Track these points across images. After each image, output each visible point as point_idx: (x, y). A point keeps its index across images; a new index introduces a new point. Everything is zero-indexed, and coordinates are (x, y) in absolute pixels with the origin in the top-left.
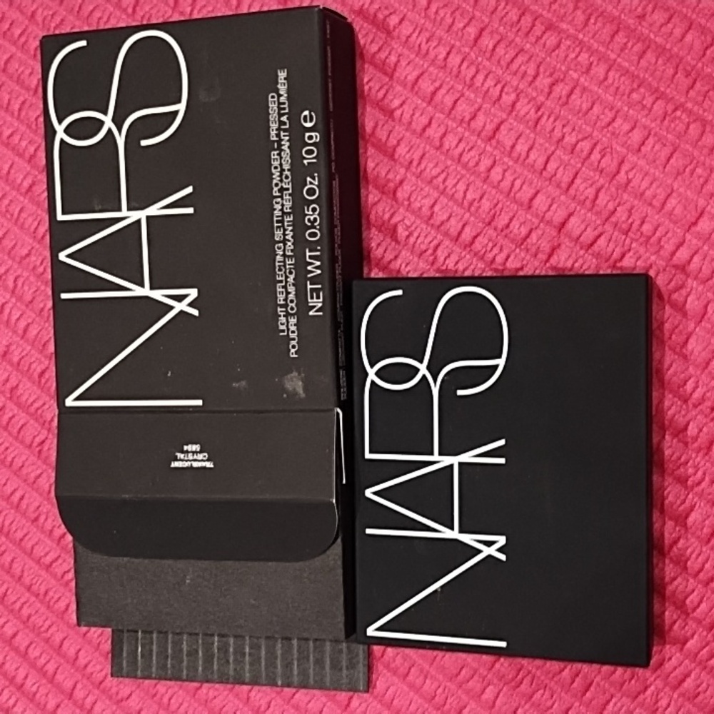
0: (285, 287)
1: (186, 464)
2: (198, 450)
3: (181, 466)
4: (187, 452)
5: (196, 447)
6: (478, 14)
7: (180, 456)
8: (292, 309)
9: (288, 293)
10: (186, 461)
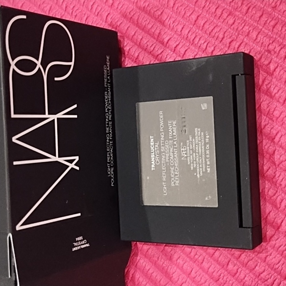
0: (110, 154)
1: (79, 248)
2: (82, 239)
3: (77, 249)
4: (78, 241)
5: (81, 238)
6: (197, 9)
7: (75, 244)
8: (112, 164)
9: (111, 157)
10: (78, 246)
